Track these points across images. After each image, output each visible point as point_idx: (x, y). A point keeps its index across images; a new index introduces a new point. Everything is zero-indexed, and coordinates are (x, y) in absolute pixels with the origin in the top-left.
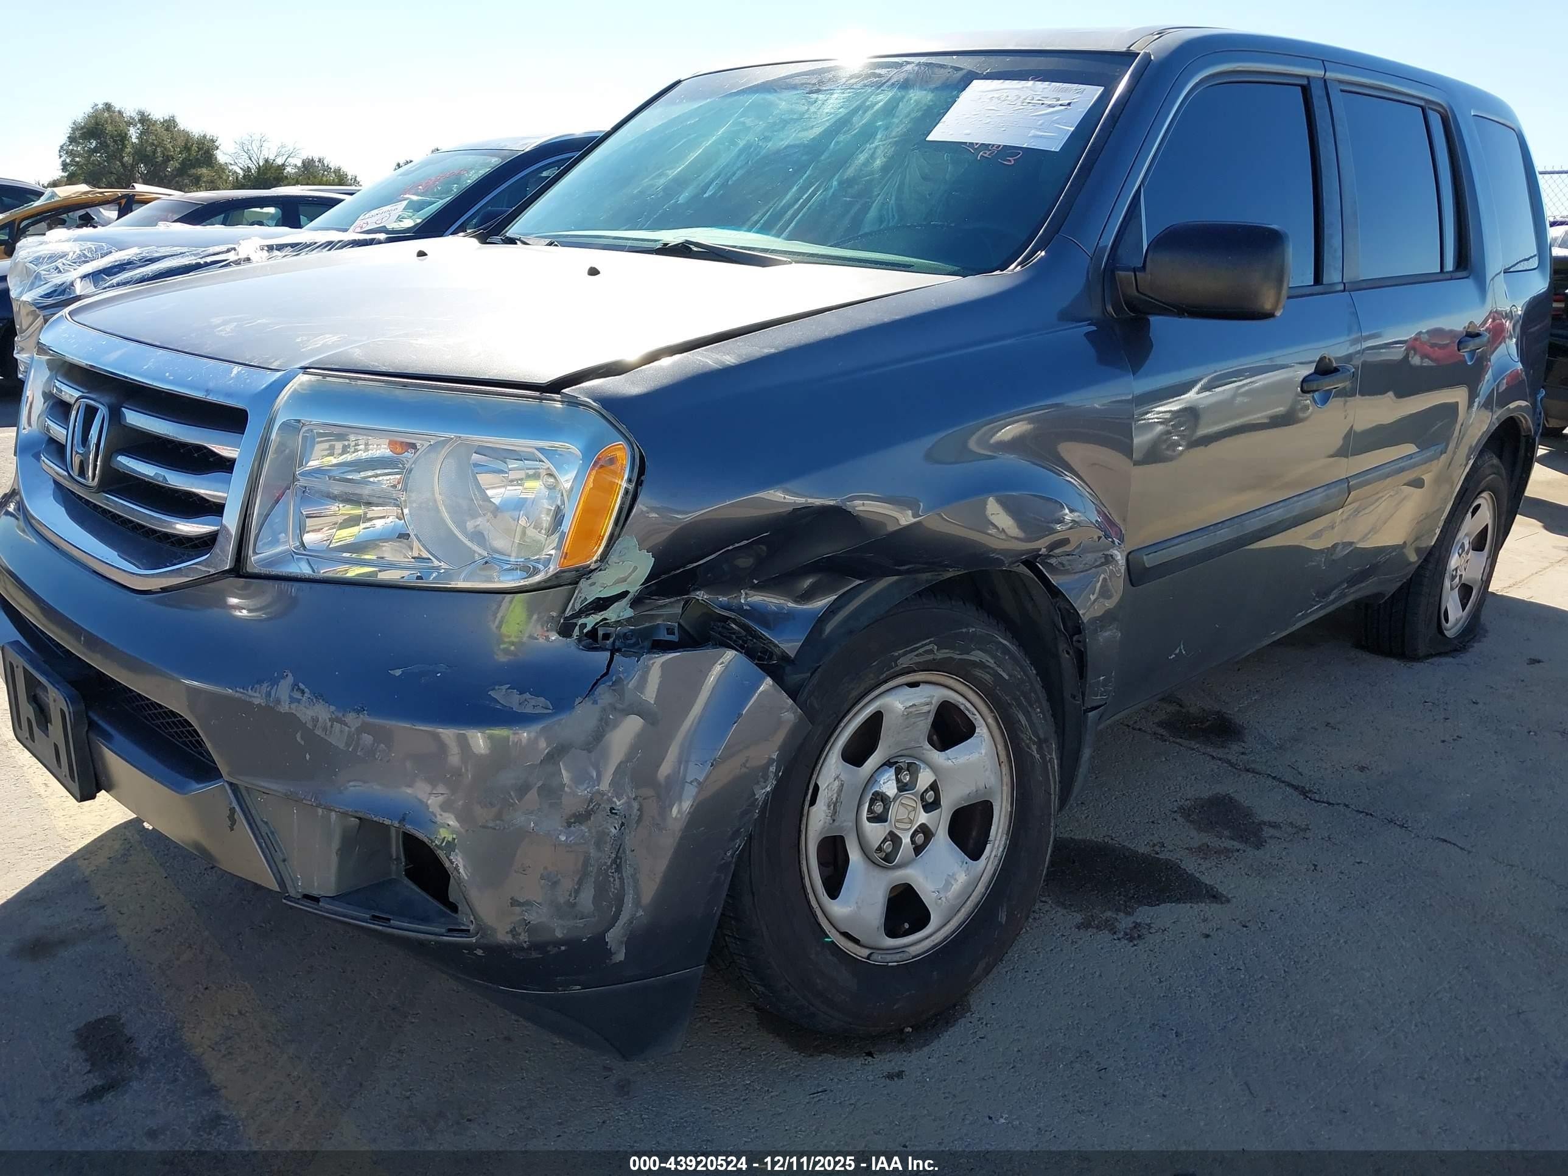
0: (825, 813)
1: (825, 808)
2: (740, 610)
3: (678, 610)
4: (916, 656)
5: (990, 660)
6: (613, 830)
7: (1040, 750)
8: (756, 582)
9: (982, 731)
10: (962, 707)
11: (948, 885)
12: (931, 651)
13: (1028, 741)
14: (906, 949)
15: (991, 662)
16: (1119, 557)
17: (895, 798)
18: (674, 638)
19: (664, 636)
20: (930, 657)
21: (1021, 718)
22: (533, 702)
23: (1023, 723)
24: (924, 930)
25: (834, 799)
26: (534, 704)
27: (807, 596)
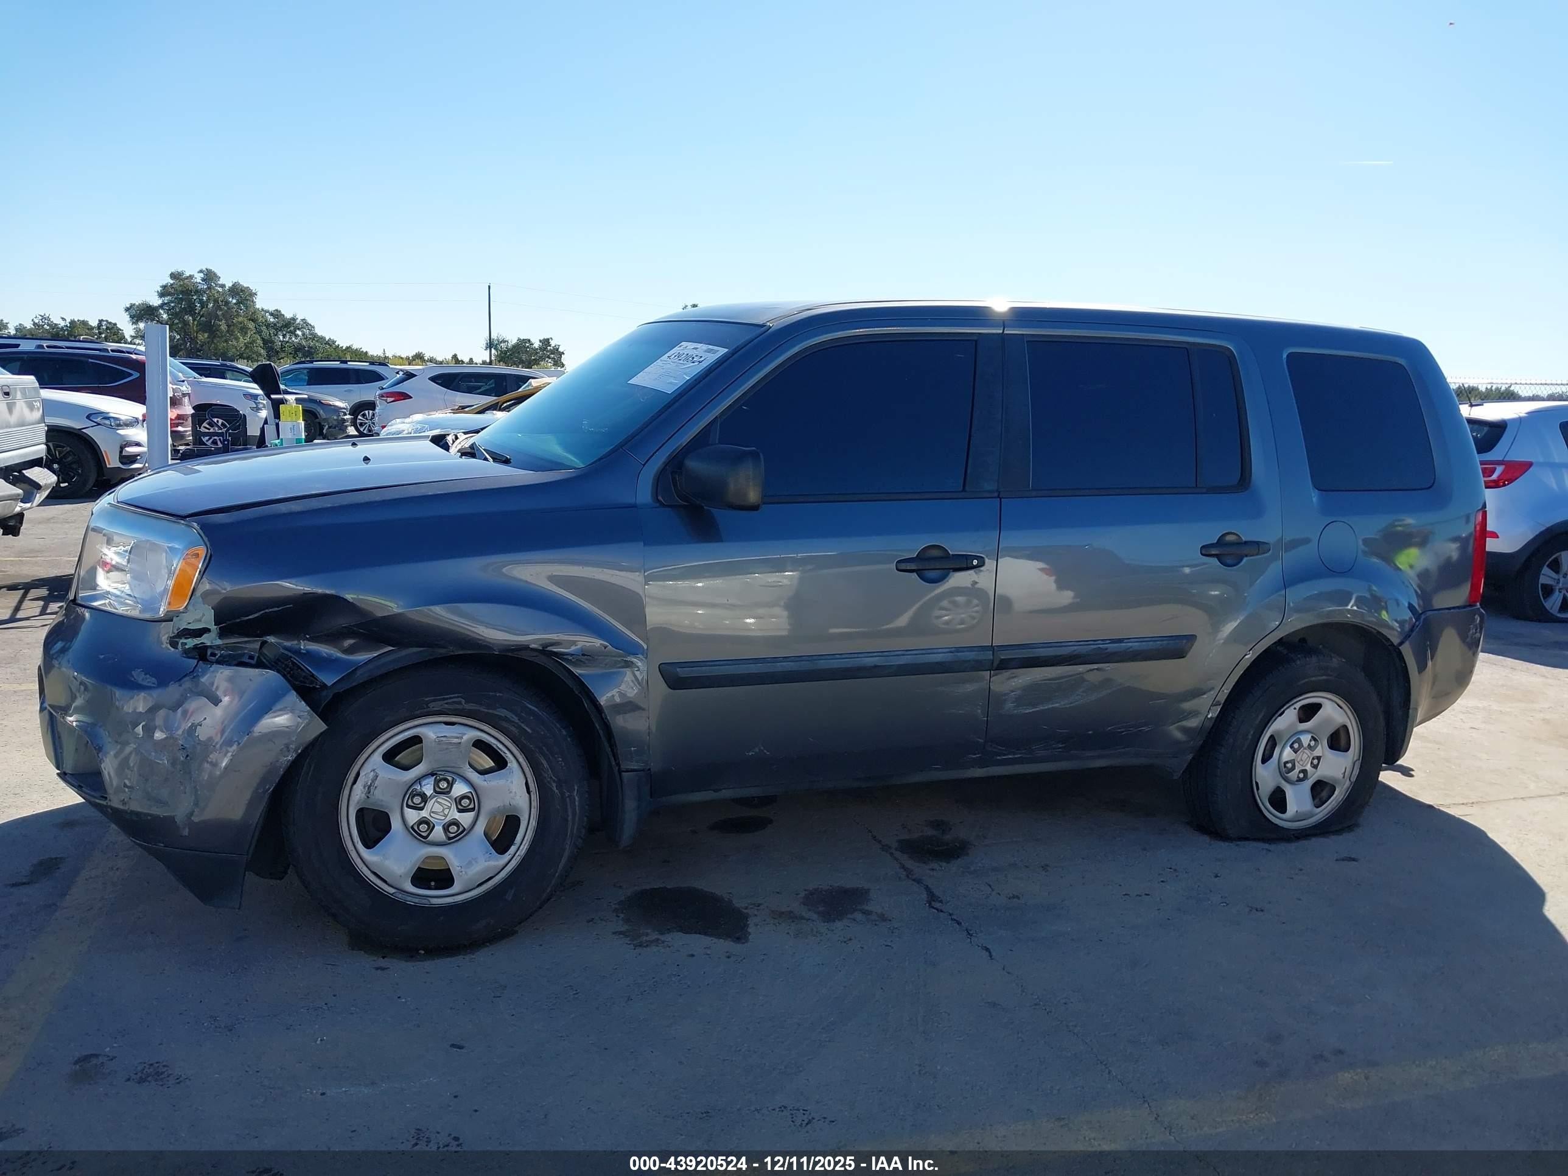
0: (361, 790)
1: (362, 788)
2: (297, 652)
3: (257, 646)
4: (446, 703)
5: (514, 716)
6: (182, 758)
7: (559, 787)
8: (308, 636)
9: (512, 764)
10: (495, 747)
11: (470, 863)
12: (460, 703)
13: (549, 779)
14: (428, 898)
15: (516, 719)
16: (640, 664)
17: (432, 797)
18: (253, 662)
19: (246, 660)
20: (458, 707)
21: (543, 762)
22: (149, 680)
23: (545, 766)
24: (449, 889)
25: (369, 784)
26: (150, 681)
27: (350, 650)
